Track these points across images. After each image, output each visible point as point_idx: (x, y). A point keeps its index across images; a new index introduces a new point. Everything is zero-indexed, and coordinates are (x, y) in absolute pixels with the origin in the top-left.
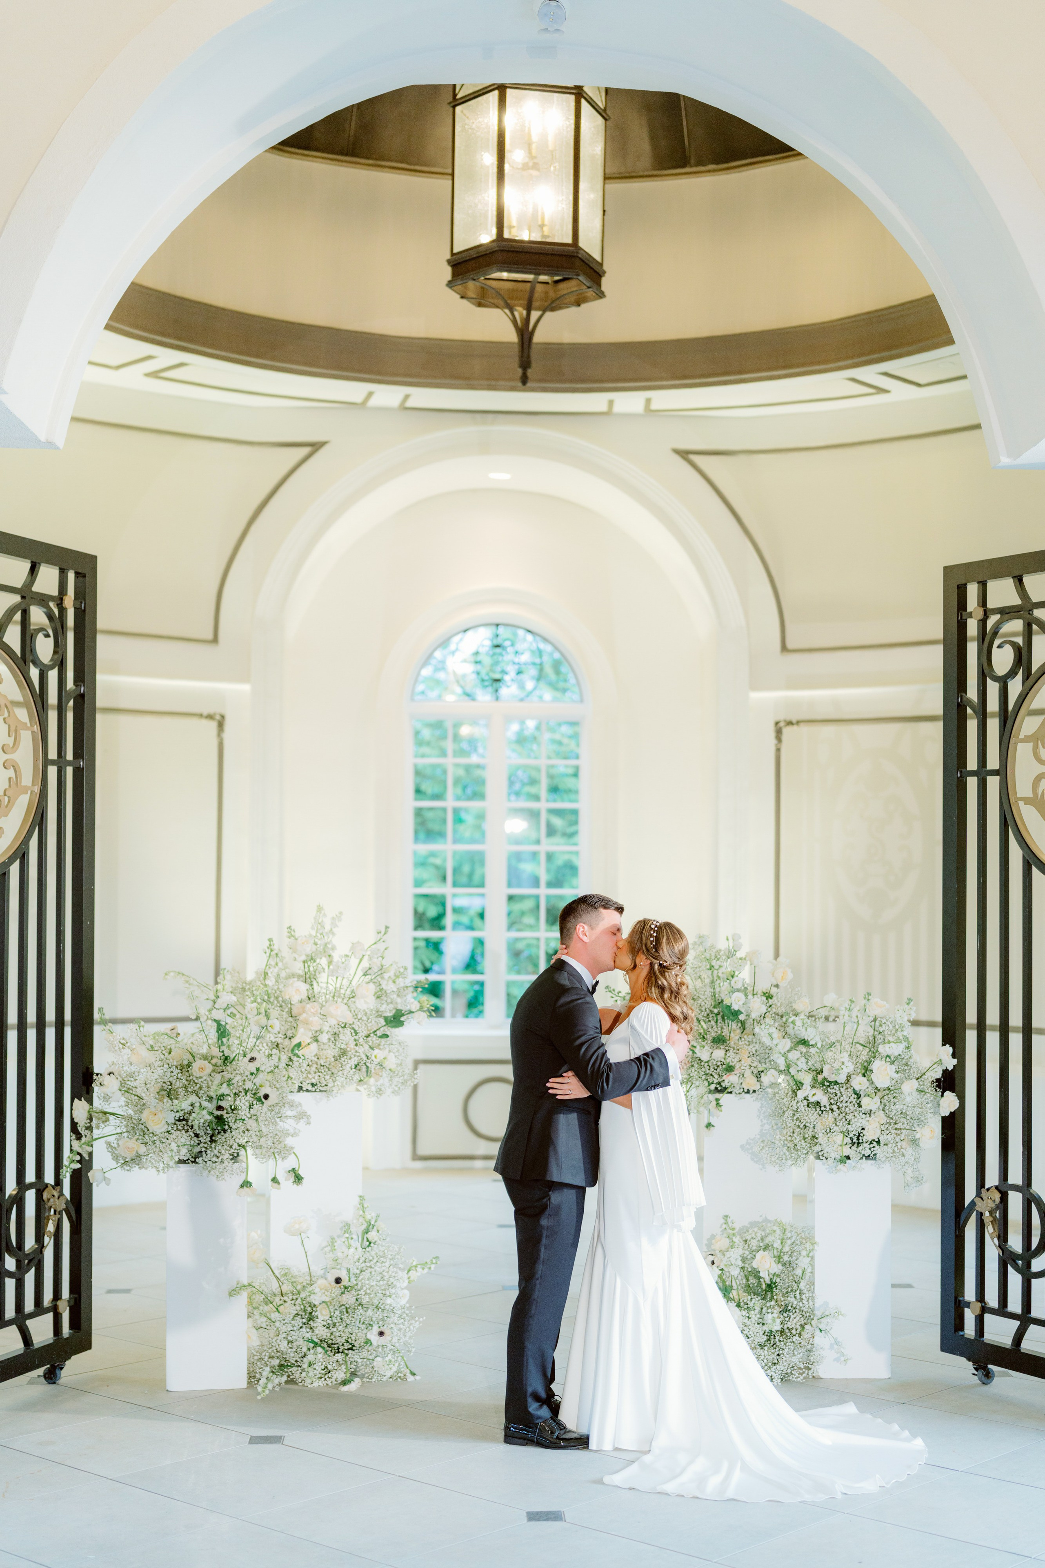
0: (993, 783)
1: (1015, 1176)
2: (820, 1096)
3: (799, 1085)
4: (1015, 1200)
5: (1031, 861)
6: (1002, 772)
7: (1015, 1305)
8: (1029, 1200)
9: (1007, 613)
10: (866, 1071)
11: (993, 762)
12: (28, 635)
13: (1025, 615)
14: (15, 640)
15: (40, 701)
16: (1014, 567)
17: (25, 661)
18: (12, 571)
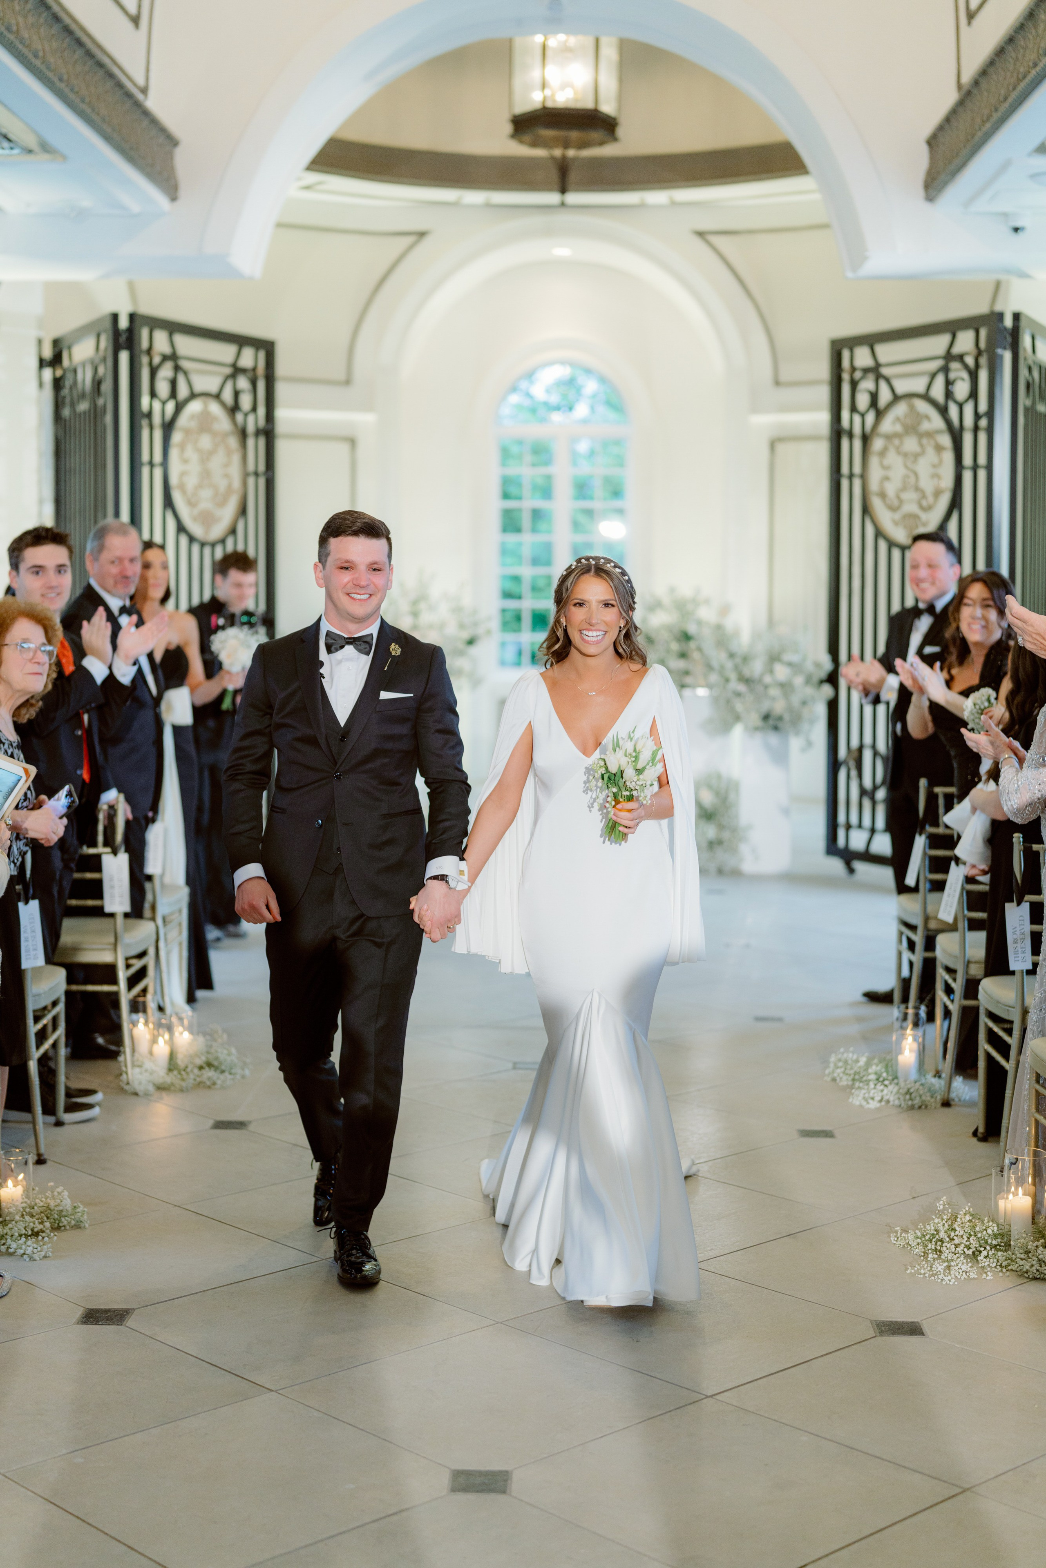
0: (857, 483)
1: (868, 740)
2: (742, 688)
3: (727, 680)
4: (867, 755)
5: (879, 533)
6: (863, 477)
7: (867, 822)
8: (876, 753)
9: (866, 371)
10: (771, 671)
11: (857, 469)
12: (237, 394)
13: (875, 371)
14: (228, 396)
15: (243, 434)
16: (871, 340)
17: (234, 409)
18: (226, 352)
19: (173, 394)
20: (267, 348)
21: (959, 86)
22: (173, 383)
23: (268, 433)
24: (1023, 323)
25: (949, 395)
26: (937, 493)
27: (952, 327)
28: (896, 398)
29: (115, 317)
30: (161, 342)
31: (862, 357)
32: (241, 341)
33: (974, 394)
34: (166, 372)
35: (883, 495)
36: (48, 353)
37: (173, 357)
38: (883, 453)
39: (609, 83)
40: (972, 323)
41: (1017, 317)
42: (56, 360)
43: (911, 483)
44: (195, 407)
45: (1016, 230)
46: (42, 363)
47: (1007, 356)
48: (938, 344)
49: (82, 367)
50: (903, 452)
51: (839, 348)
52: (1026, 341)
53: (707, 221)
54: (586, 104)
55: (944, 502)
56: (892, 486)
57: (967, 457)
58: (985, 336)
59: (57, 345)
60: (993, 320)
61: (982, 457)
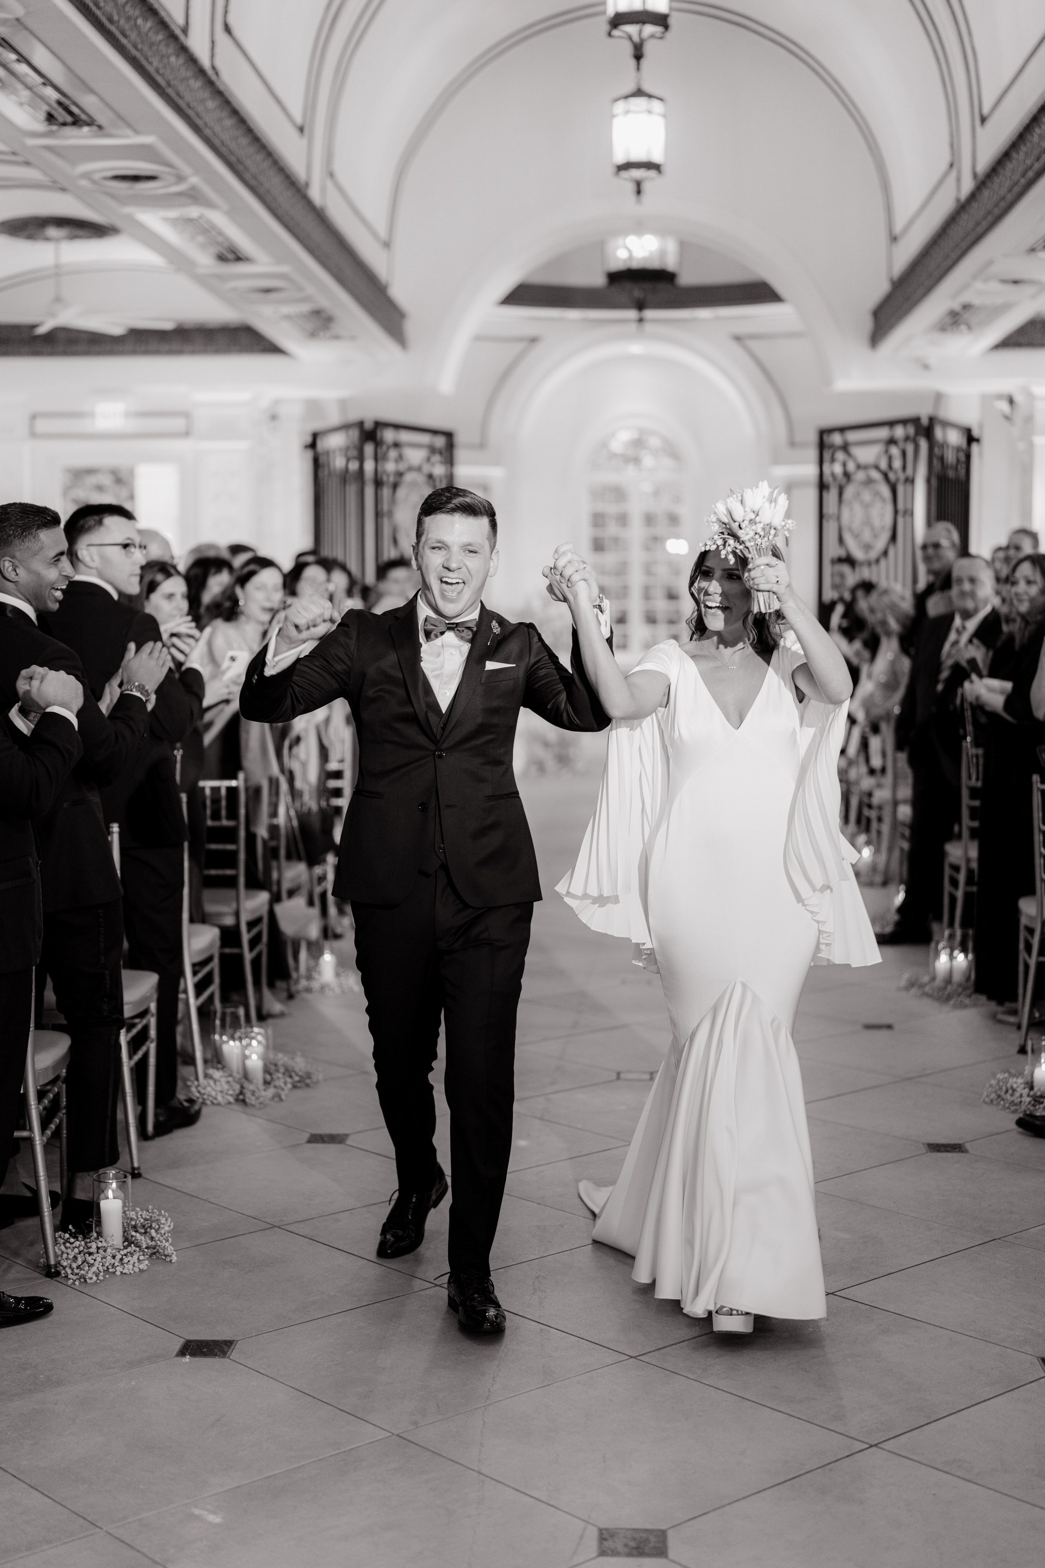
0: (835, 521)
9: (839, 448)
11: (835, 512)
12: (433, 466)
13: (845, 449)
14: (427, 467)
16: (842, 430)
17: (430, 476)
18: (425, 439)
19: (397, 470)
20: (449, 436)
21: (892, 281)
22: (397, 463)
24: (936, 422)
25: (890, 467)
26: (883, 528)
27: (891, 424)
28: (859, 467)
29: (363, 422)
30: (389, 436)
31: (837, 439)
32: (435, 432)
33: (904, 468)
34: (393, 454)
35: (851, 530)
36: (309, 439)
37: (396, 445)
38: (850, 502)
39: (672, 247)
40: (904, 422)
41: (931, 419)
42: (314, 445)
43: (867, 522)
44: (408, 477)
46: (304, 446)
47: (923, 444)
48: (883, 433)
49: (334, 451)
50: (862, 503)
51: (823, 433)
52: (938, 433)
53: (742, 329)
54: (655, 265)
55: (885, 536)
56: (856, 524)
57: (901, 506)
58: (911, 430)
59: (315, 436)
60: (915, 421)
61: (909, 506)
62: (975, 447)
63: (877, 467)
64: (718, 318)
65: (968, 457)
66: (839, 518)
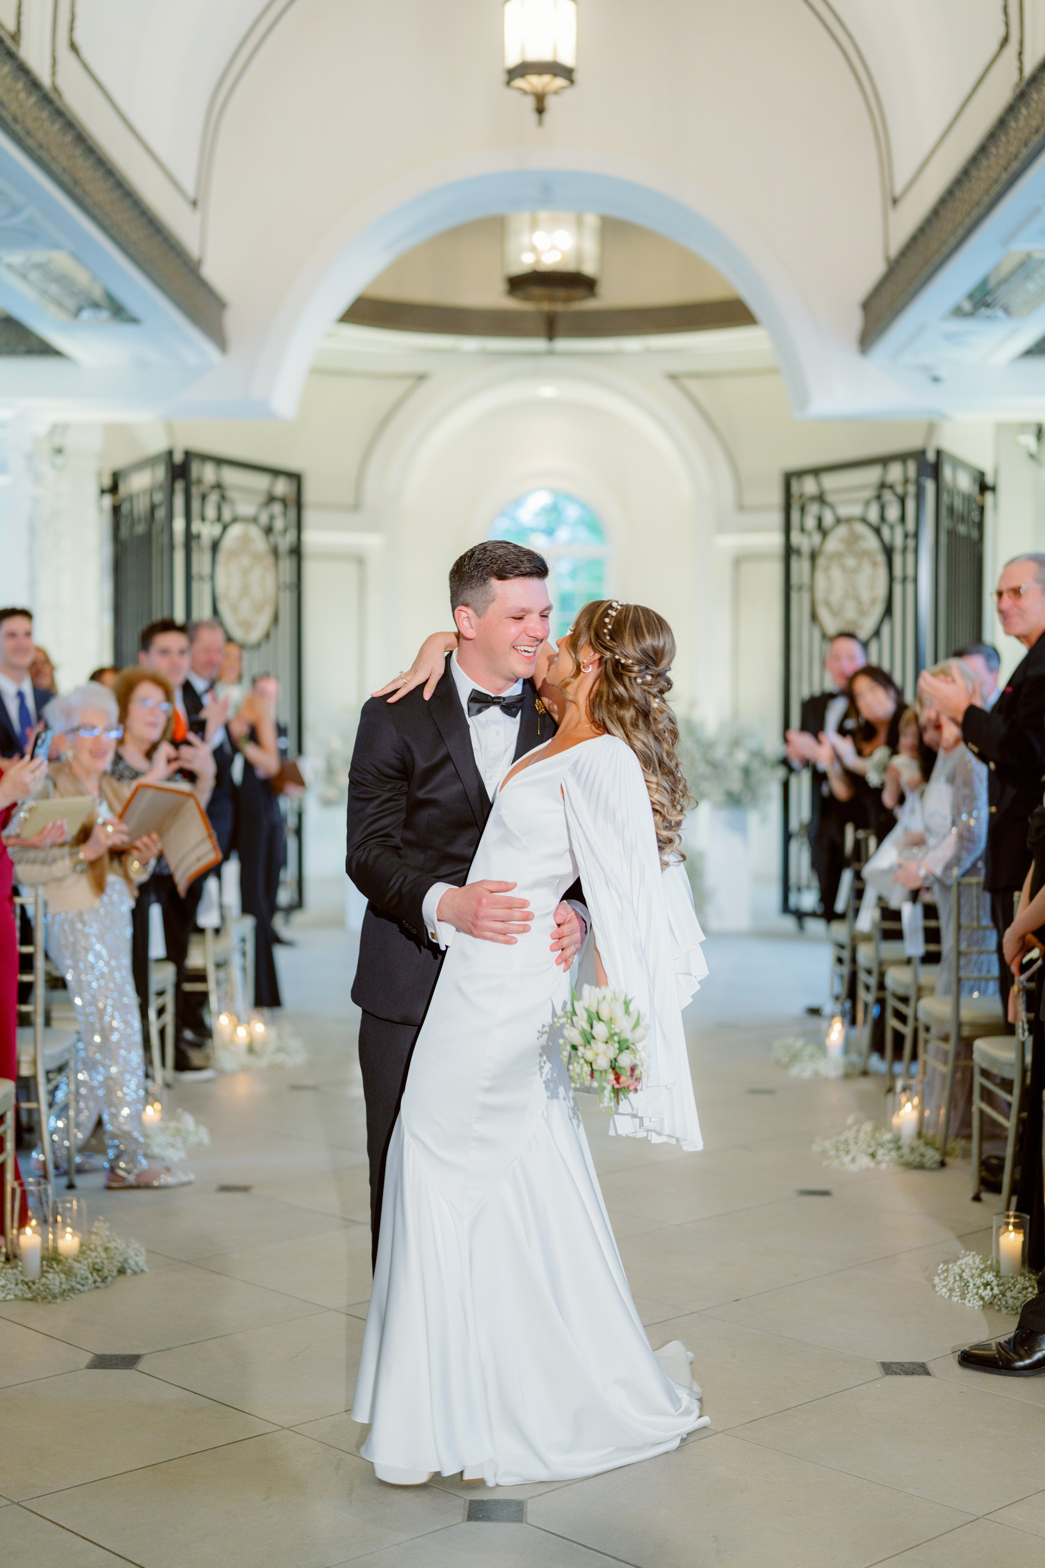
0: (805, 593)
9: (813, 498)
10: (732, 756)
11: (805, 582)
12: (272, 518)
13: (821, 499)
14: (264, 519)
15: (275, 552)
16: (816, 472)
17: (269, 531)
18: (262, 482)
19: (219, 519)
20: (296, 478)
21: (888, 259)
22: (219, 509)
23: (297, 552)
24: (944, 458)
25: (883, 518)
26: (873, 601)
27: (884, 461)
28: (839, 521)
29: (170, 453)
30: (208, 473)
31: (809, 486)
32: (276, 473)
33: (903, 518)
34: (213, 498)
35: (827, 604)
36: (107, 482)
37: (218, 486)
38: (827, 569)
39: (591, 247)
40: (902, 457)
41: (939, 453)
42: (114, 489)
43: (851, 594)
44: (235, 530)
45: (936, 380)
46: (103, 492)
47: (930, 486)
48: (872, 475)
49: (138, 495)
50: (843, 568)
51: (789, 478)
52: (947, 472)
53: (677, 365)
54: (570, 267)
55: (878, 610)
56: (836, 596)
57: (898, 571)
58: (912, 468)
59: (116, 477)
60: (919, 455)
61: (910, 571)
62: (989, 497)
63: (864, 520)
64: (648, 351)
65: (982, 509)
66: (812, 589)
